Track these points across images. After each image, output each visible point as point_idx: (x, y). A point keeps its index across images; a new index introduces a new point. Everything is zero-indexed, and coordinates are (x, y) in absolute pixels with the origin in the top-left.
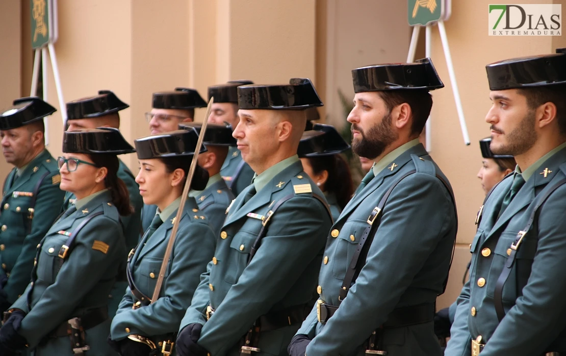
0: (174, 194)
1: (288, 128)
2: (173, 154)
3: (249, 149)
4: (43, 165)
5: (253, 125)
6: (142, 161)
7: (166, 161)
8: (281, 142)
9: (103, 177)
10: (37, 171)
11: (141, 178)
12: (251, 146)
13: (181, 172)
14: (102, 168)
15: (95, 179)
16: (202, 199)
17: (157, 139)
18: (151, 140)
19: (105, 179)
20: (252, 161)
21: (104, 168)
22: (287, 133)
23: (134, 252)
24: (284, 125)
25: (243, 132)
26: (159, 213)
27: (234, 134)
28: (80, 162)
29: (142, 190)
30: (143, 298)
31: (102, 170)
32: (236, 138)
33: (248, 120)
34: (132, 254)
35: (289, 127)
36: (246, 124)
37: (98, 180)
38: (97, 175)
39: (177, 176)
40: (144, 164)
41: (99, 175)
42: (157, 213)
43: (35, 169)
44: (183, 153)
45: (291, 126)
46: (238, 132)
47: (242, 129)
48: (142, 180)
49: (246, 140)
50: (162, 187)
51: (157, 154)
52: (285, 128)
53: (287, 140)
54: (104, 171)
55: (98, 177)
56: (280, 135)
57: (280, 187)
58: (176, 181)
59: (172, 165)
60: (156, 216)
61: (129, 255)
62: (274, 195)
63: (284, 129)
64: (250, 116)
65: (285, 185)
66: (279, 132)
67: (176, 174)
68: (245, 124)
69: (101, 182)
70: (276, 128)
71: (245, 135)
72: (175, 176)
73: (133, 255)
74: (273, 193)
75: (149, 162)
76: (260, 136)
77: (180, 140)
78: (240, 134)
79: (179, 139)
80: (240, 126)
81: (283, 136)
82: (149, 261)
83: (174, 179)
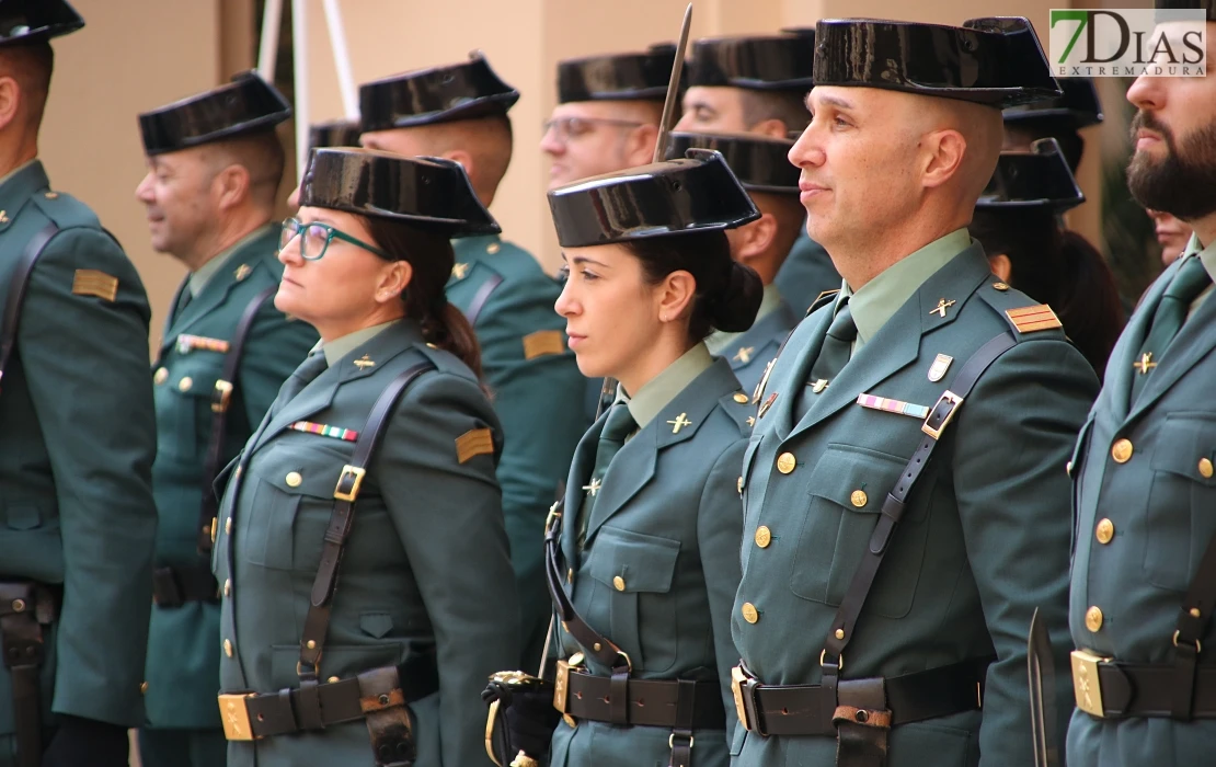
0: (666, 343)
1: (954, 150)
2: (664, 230)
3: (834, 201)
4: (262, 263)
5: (854, 132)
6: (572, 253)
7: (641, 248)
8: (927, 189)
9: (398, 291)
10: (246, 279)
11: (571, 301)
12: (839, 192)
13: (685, 279)
14: (396, 265)
15: (373, 291)
16: (744, 355)
17: (610, 188)
18: (594, 192)
19: (403, 294)
20: (839, 238)
21: (403, 263)
22: (948, 165)
23: (560, 509)
24: (943, 141)
25: (820, 149)
26: (624, 399)
27: (792, 155)
28: (337, 235)
29: (575, 336)
30: (597, 645)
31: (398, 269)
32: (797, 165)
33: (839, 118)
34: (554, 517)
35: (959, 147)
36: (832, 129)
37: (383, 295)
38: (381, 280)
39: (676, 293)
40: (578, 261)
41: (386, 283)
42: (620, 397)
43: (242, 271)
44: (692, 225)
45: (963, 146)
46: (805, 148)
47: (818, 142)
48: (573, 308)
49: (828, 172)
50: (632, 325)
51: (616, 233)
52: (944, 149)
53: (945, 184)
54: (403, 272)
55: (382, 286)
56: (928, 170)
57: (943, 314)
58: (672, 308)
59: (657, 260)
60: (614, 408)
61: (549, 520)
62: (927, 340)
63: (940, 151)
64: (847, 106)
65: (958, 307)
66: (927, 160)
67: (672, 286)
68: (828, 128)
69: (390, 301)
70: (920, 145)
71: (825, 158)
72: (668, 294)
73: (560, 521)
74: (923, 336)
75: (594, 254)
76: (867, 163)
77: (681, 188)
78: (811, 156)
79: (677, 186)
80: (813, 130)
81: (935, 172)
82: (615, 541)
83: (664, 303)
